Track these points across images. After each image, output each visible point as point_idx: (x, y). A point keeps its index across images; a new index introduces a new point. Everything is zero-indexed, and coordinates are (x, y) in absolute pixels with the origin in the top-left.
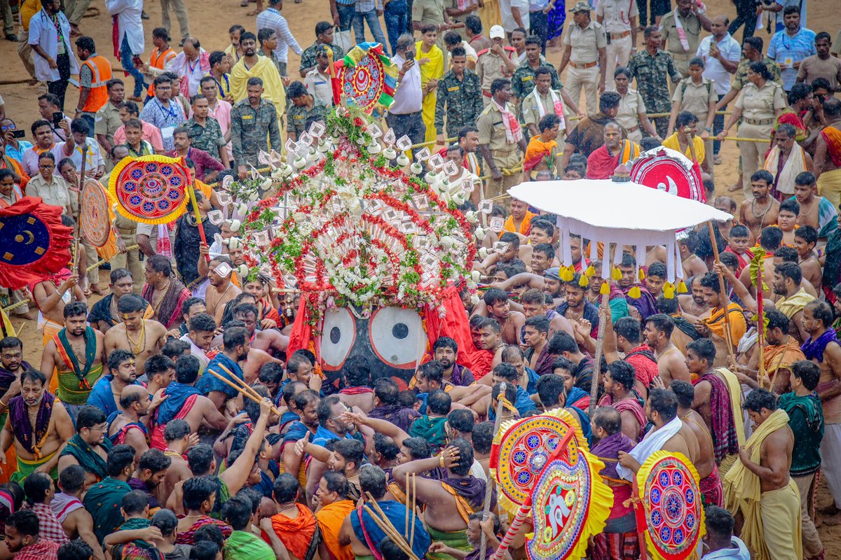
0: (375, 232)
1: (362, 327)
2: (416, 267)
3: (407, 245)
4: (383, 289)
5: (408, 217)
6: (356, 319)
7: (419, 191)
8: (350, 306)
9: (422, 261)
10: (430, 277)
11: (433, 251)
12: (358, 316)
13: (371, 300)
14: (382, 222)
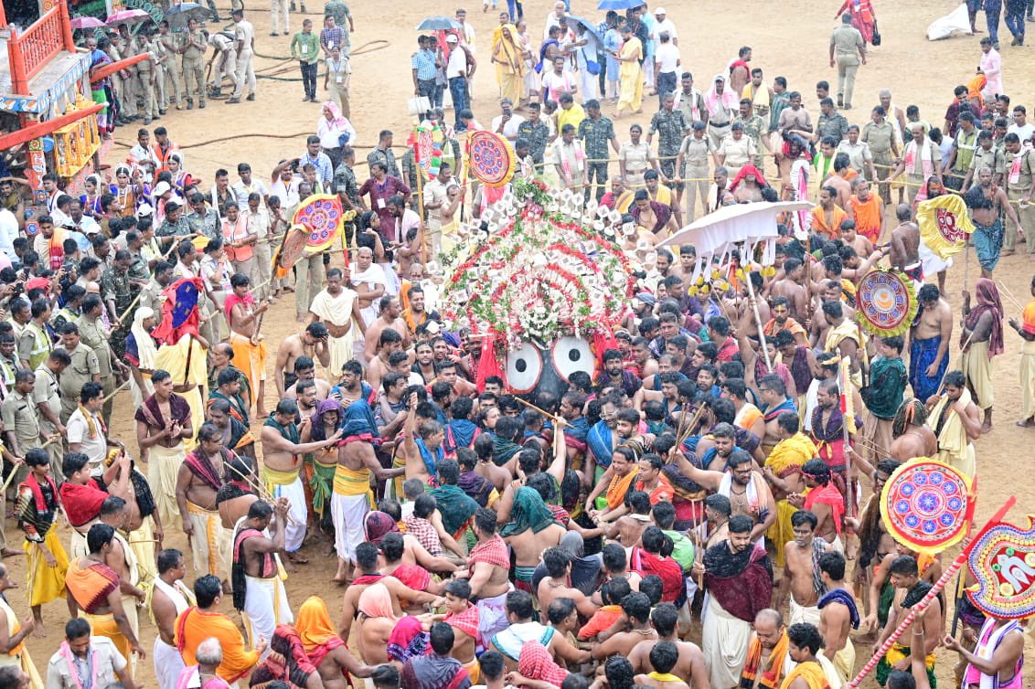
0: (552, 276)
1: (546, 356)
2: (587, 301)
3: (579, 285)
4: (559, 323)
5: (580, 261)
6: (540, 351)
7: (590, 238)
8: (533, 340)
9: (592, 297)
10: (598, 307)
11: (600, 287)
12: (542, 348)
13: (551, 333)
14: (558, 268)
